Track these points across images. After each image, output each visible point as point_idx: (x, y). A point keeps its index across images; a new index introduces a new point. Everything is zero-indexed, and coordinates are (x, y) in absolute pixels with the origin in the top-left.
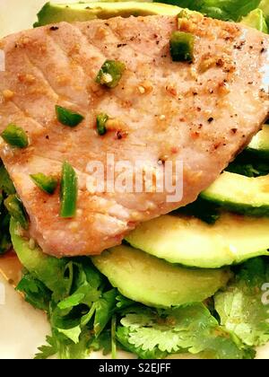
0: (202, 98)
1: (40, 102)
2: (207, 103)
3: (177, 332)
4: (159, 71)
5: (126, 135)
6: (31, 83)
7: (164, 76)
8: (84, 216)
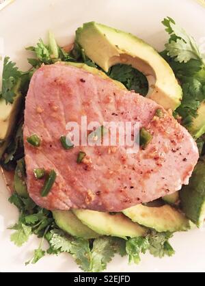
0: (136, 173)
3: (72, 244)
5: (89, 170)
6: (54, 111)
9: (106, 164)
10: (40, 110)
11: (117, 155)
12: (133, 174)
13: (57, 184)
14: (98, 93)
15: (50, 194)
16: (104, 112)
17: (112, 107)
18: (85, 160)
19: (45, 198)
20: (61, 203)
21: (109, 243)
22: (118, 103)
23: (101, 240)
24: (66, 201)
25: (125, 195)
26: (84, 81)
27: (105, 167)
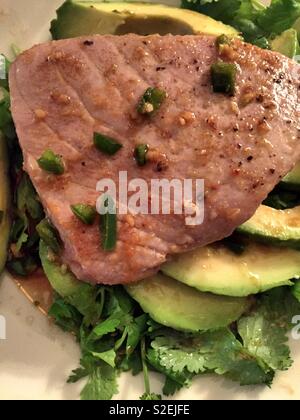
0: (242, 134)
1: (75, 125)
2: (247, 140)
3: (203, 354)
4: (199, 101)
5: (166, 168)
6: (65, 104)
7: (205, 107)
8: (124, 249)
9: (187, 144)
10: (40, 113)
12: (239, 137)
13: (124, 221)
14: (121, 51)
15: (119, 244)
16: (142, 74)
19: (114, 256)
20: (146, 251)
21: (265, 319)
24: (152, 244)
26: (92, 43)
27: (188, 152)
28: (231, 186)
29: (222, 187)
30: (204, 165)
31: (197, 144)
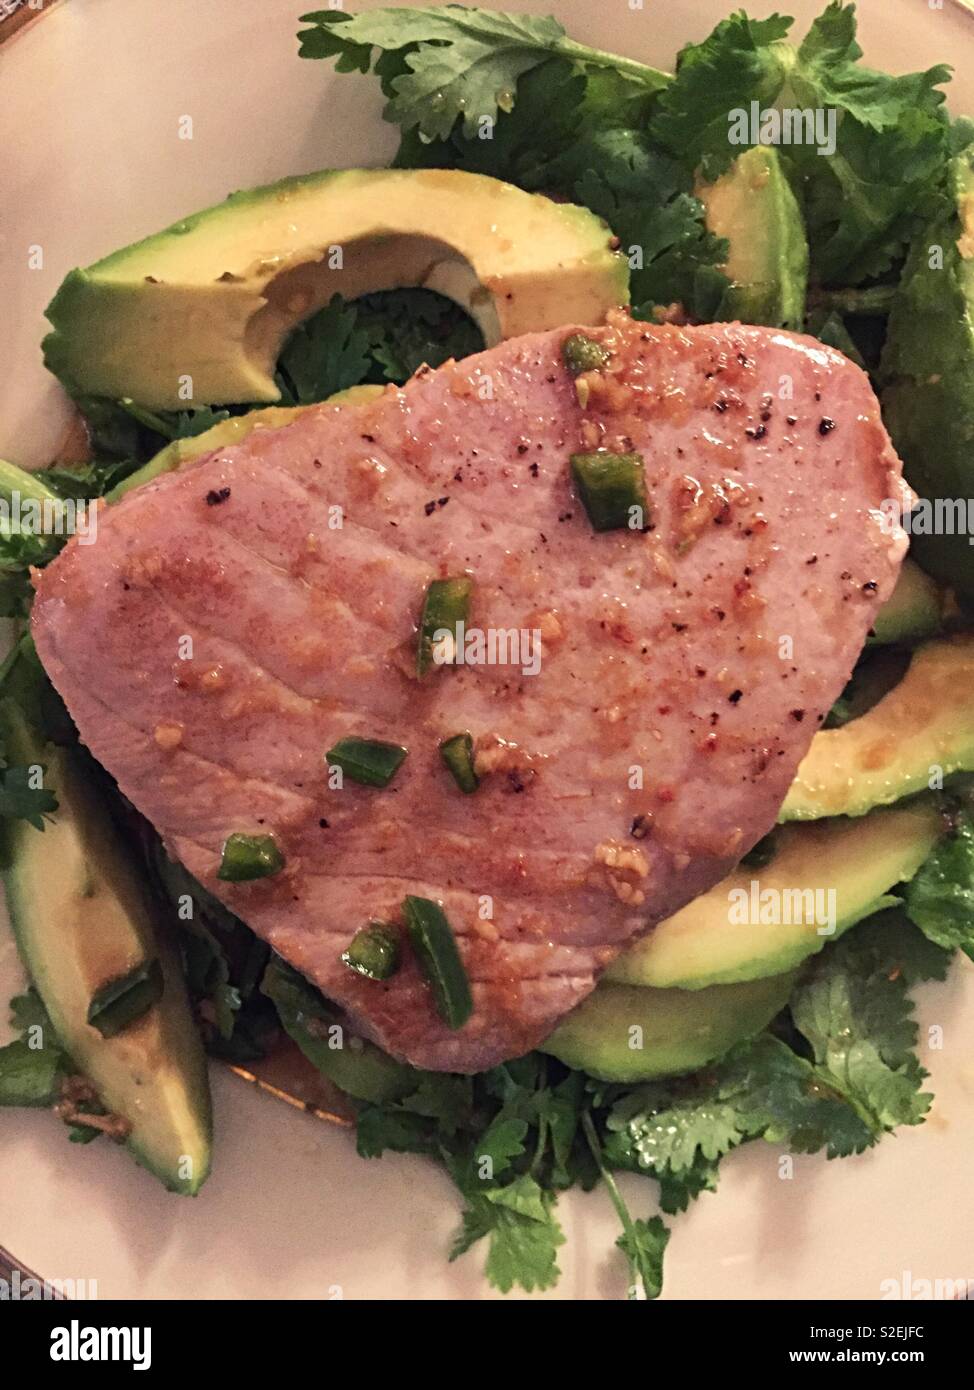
9: (568, 702)
10: (169, 735)
11: (578, 636)
12: (694, 649)
13: (472, 934)
14: (312, 489)
15: (478, 990)
16: (391, 535)
17: (403, 490)
18: (486, 759)
19: (476, 1022)
20: (545, 986)
22: (411, 457)
23: (814, 989)
24: (554, 965)
25: (740, 747)
26: (226, 494)
27: (577, 720)
28: (707, 780)
29: (685, 789)
30: (626, 745)
31: (593, 694)
